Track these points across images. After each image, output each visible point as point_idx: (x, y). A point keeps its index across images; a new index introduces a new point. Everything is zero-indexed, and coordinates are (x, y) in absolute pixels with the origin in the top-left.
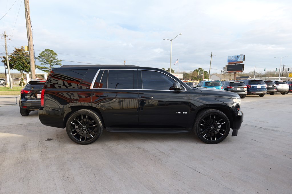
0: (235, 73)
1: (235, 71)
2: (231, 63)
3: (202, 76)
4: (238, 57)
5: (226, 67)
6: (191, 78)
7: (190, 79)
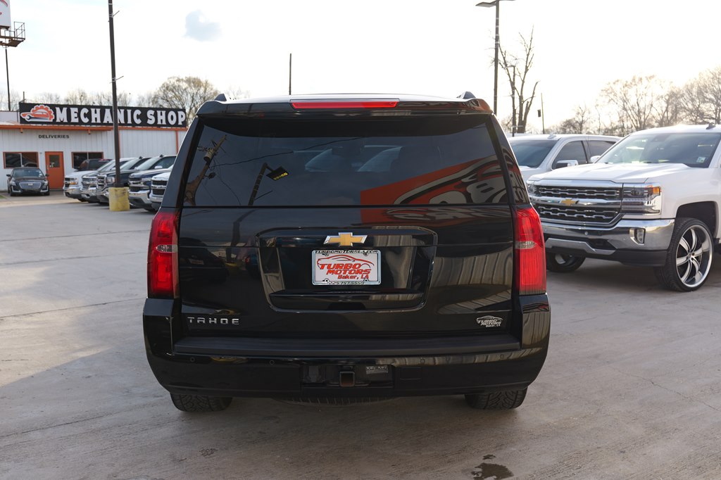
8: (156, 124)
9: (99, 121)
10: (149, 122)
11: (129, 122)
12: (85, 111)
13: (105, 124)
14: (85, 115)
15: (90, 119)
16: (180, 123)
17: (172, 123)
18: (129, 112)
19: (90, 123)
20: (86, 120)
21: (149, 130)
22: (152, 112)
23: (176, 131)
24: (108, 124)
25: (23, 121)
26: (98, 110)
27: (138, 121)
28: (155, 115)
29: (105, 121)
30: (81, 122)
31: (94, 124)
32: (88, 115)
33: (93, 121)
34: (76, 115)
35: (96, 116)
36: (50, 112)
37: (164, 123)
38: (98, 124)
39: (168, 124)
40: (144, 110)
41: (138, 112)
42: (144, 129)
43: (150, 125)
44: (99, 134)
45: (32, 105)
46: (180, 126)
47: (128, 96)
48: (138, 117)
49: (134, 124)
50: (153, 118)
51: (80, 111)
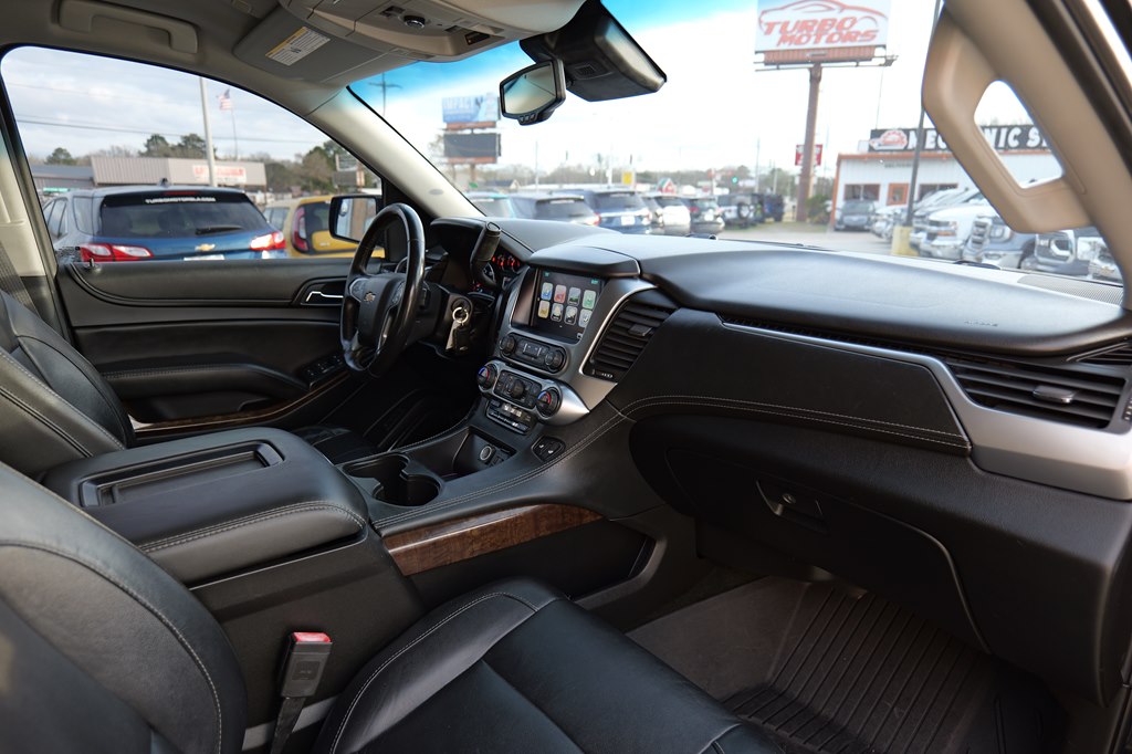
0: (473, 166)
1: (471, 160)
2: (456, 126)
3: (354, 174)
4: (478, 103)
5: (438, 141)
6: (298, 184)
7: (296, 189)
10: (1030, 143)
11: (1001, 144)
21: (1027, 154)
25: (871, 149)
27: (1014, 144)
30: (937, 148)
34: (933, 139)
36: (902, 138)
40: (1026, 129)
41: (1017, 131)
42: (1024, 154)
43: (1029, 148)
45: (883, 131)
48: (1015, 137)
49: (1007, 147)
50: (1037, 138)
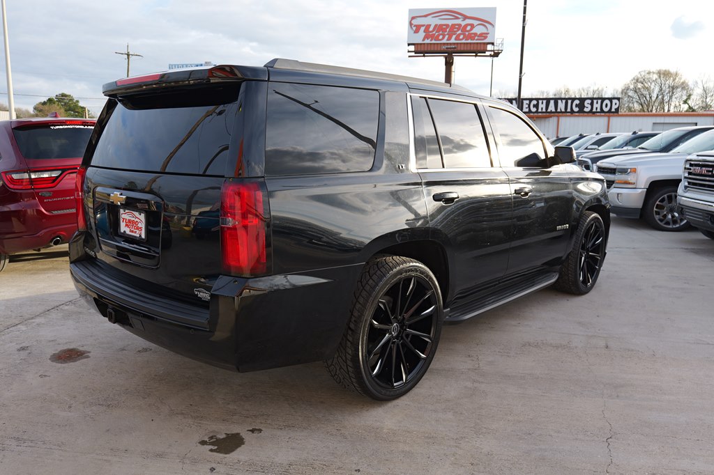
8: (591, 111)
9: (544, 110)
10: (586, 110)
11: (569, 110)
12: (534, 102)
13: (549, 112)
14: (534, 106)
15: (538, 109)
16: (613, 110)
17: (606, 110)
18: (570, 102)
19: (537, 112)
20: (534, 110)
21: (586, 116)
22: (589, 101)
23: (609, 117)
24: (551, 112)
26: (545, 102)
27: (576, 109)
28: (592, 104)
29: (549, 110)
30: (530, 111)
31: (540, 112)
32: (536, 106)
33: (540, 110)
34: (527, 106)
35: (542, 106)
37: (599, 110)
38: (544, 112)
39: (602, 111)
40: (582, 100)
41: (577, 102)
42: (581, 116)
43: (586, 112)
44: (543, 120)
46: (613, 112)
47: (605, 89)
48: (577, 106)
49: (572, 111)
50: (590, 107)
51: (530, 103)
